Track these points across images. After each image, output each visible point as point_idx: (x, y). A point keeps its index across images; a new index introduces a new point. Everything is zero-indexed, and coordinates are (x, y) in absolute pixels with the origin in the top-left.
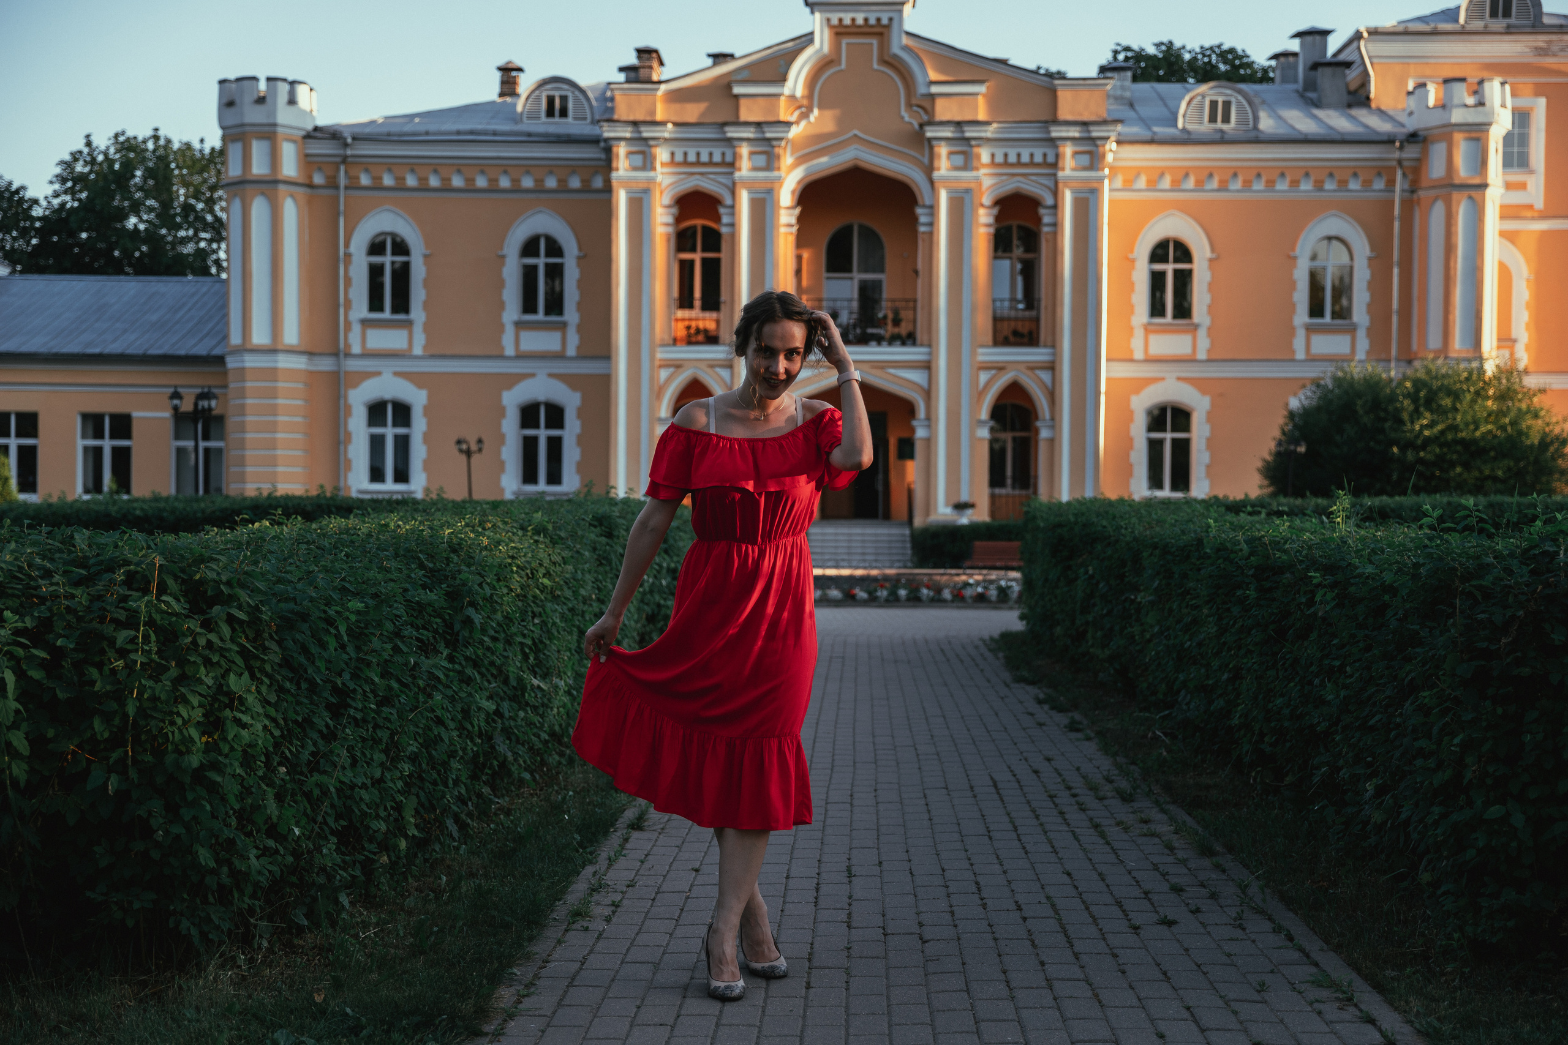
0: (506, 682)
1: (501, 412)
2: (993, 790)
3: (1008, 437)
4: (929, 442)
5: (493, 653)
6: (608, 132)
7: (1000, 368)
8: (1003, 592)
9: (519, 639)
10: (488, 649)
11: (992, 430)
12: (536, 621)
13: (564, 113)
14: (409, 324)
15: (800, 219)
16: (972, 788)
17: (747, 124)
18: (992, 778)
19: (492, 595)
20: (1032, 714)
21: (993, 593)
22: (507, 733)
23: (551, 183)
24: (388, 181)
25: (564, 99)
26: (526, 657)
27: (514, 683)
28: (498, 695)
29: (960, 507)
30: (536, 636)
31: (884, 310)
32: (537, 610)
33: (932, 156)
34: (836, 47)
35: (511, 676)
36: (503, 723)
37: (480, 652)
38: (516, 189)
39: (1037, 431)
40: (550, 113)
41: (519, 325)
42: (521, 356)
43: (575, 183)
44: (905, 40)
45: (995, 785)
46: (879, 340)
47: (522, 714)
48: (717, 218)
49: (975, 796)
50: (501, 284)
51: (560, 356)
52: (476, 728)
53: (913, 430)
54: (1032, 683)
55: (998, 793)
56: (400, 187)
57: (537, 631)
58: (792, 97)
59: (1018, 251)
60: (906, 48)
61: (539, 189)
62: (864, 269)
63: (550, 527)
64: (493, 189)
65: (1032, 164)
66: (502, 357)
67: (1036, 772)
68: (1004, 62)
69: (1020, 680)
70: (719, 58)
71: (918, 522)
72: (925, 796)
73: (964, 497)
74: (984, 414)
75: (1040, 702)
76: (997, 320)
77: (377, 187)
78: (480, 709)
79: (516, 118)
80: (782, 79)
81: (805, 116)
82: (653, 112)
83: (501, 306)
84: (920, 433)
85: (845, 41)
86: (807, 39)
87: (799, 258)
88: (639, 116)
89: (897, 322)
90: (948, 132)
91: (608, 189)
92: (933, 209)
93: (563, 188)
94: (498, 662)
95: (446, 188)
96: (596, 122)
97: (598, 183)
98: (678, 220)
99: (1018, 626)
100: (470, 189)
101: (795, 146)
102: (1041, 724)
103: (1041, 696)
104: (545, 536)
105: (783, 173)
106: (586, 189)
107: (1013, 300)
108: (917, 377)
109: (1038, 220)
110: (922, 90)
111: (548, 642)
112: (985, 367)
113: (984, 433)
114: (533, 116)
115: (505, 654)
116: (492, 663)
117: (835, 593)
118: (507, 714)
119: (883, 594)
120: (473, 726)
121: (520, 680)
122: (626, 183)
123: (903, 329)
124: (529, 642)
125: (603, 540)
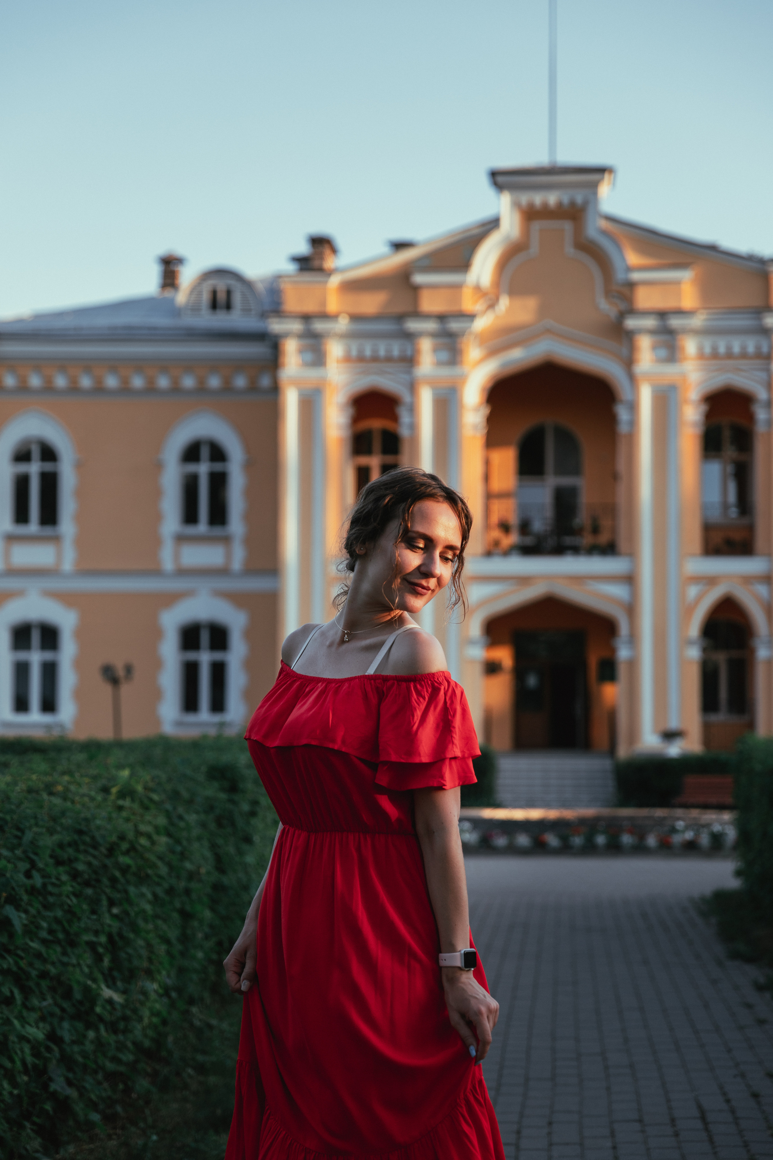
0: (68, 994)
1: (157, 633)
2: (699, 1125)
3: (721, 658)
4: (633, 664)
5: (45, 961)
6: (276, 326)
7: (711, 581)
8: (717, 839)
9: (87, 937)
10: (39, 955)
11: (705, 650)
12: (115, 911)
13: (228, 306)
14: (56, 539)
15: (491, 420)
16: (673, 1120)
17: (427, 316)
18: (700, 1107)
19: (44, 885)
20: (749, 1006)
21: (705, 840)
22: (67, 1061)
23: (214, 382)
24: (35, 381)
25: (229, 293)
26: (99, 958)
27: (78, 995)
28: (52, 1015)
29: (669, 736)
30: (114, 931)
31: (582, 518)
32: (117, 896)
33: (632, 348)
34: (526, 231)
35: (76, 987)
36: (62, 1051)
37: (22, 964)
38: (176, 390)
39: (752, 652)
40: (214, 305)
41: (180, 539)
42: (182, 572)
43: (240, 382)
44: (603, 224)
45: (703, 1117)
46: (576, 550)
47: (91, 1034)
48: (395, 418)
49: (676, 1135)
50: (158, 493)
51: (223, 572)
52: (18, 1063)
53: (613, 651)
54: (749, 960)
55: (707, 1129)
56: (49, 389)
57: (115, 925)
58: (477, 288)
59: (730, 452)
60: (604, 233)
61: (201, 390)
62: (560, 471)
63: (140, 788)
64: (151, 390)
65: (744, 355)
66: (157, 572)
67: (755, 1096)
68: (713, 248)
69: (735, 955)
70: (399, 246)
71: (623, 752)
72: (613, 1134)
73: (674, 724)
74: (694, 630)
75: (760, 988)
76: (708, 528)
77: (23, 388)
78: (23, 1038)
79: (176, 312)
80: (465, 266)
81: (492, 306)
82: (324, 303)
83: (158, 518)
84: (623, 653)
85: (537, 226)
86: (494, 223)
87: (487, 463)
88: (310, 307)
89: (596, 530)
90: (650, 323)
91: (275, 390)
92: (633, 407)
93: (227, 389)
94: (53, 971)
95: (99, 390)
96: (264, 315)
97: (265, 382)
98: (356, 419)
99: (733, 883)
100: (125, 390)
101: (483, 339)
102: (761, 1022)
103: (762, 980)
104: (133, 800)
105: (466, 368)
106: (253, 388)
107: (725, 506)
108: (619, 591)
109: (751, 417)
110: (620, 275)
111: (132, 936)
112: (696, 579)
113: (694, 653)
114: (194, 308)
115: (65, 959)
116: (44, 975)
117: (523, 840)
118: (67, 1037)
119: (577, 841)
120: (12, 1061)
121: (87, 990)
122: (296, 382)
123: (603, 539)
124: (103, 939)
125: (223, 796)
